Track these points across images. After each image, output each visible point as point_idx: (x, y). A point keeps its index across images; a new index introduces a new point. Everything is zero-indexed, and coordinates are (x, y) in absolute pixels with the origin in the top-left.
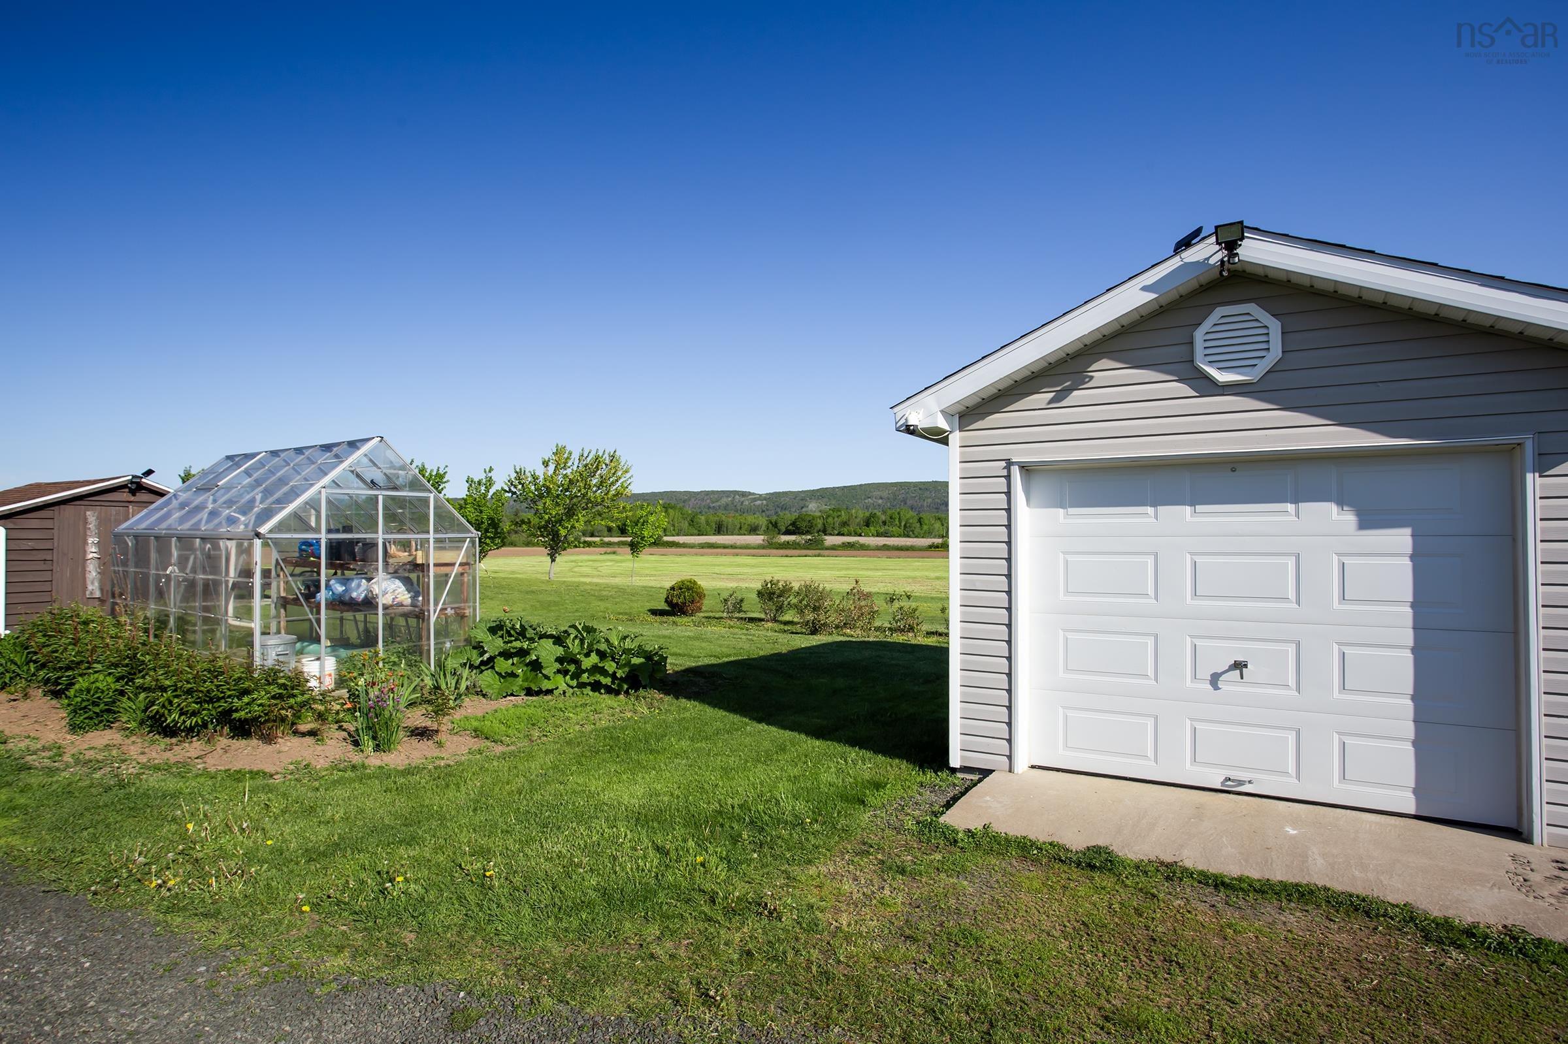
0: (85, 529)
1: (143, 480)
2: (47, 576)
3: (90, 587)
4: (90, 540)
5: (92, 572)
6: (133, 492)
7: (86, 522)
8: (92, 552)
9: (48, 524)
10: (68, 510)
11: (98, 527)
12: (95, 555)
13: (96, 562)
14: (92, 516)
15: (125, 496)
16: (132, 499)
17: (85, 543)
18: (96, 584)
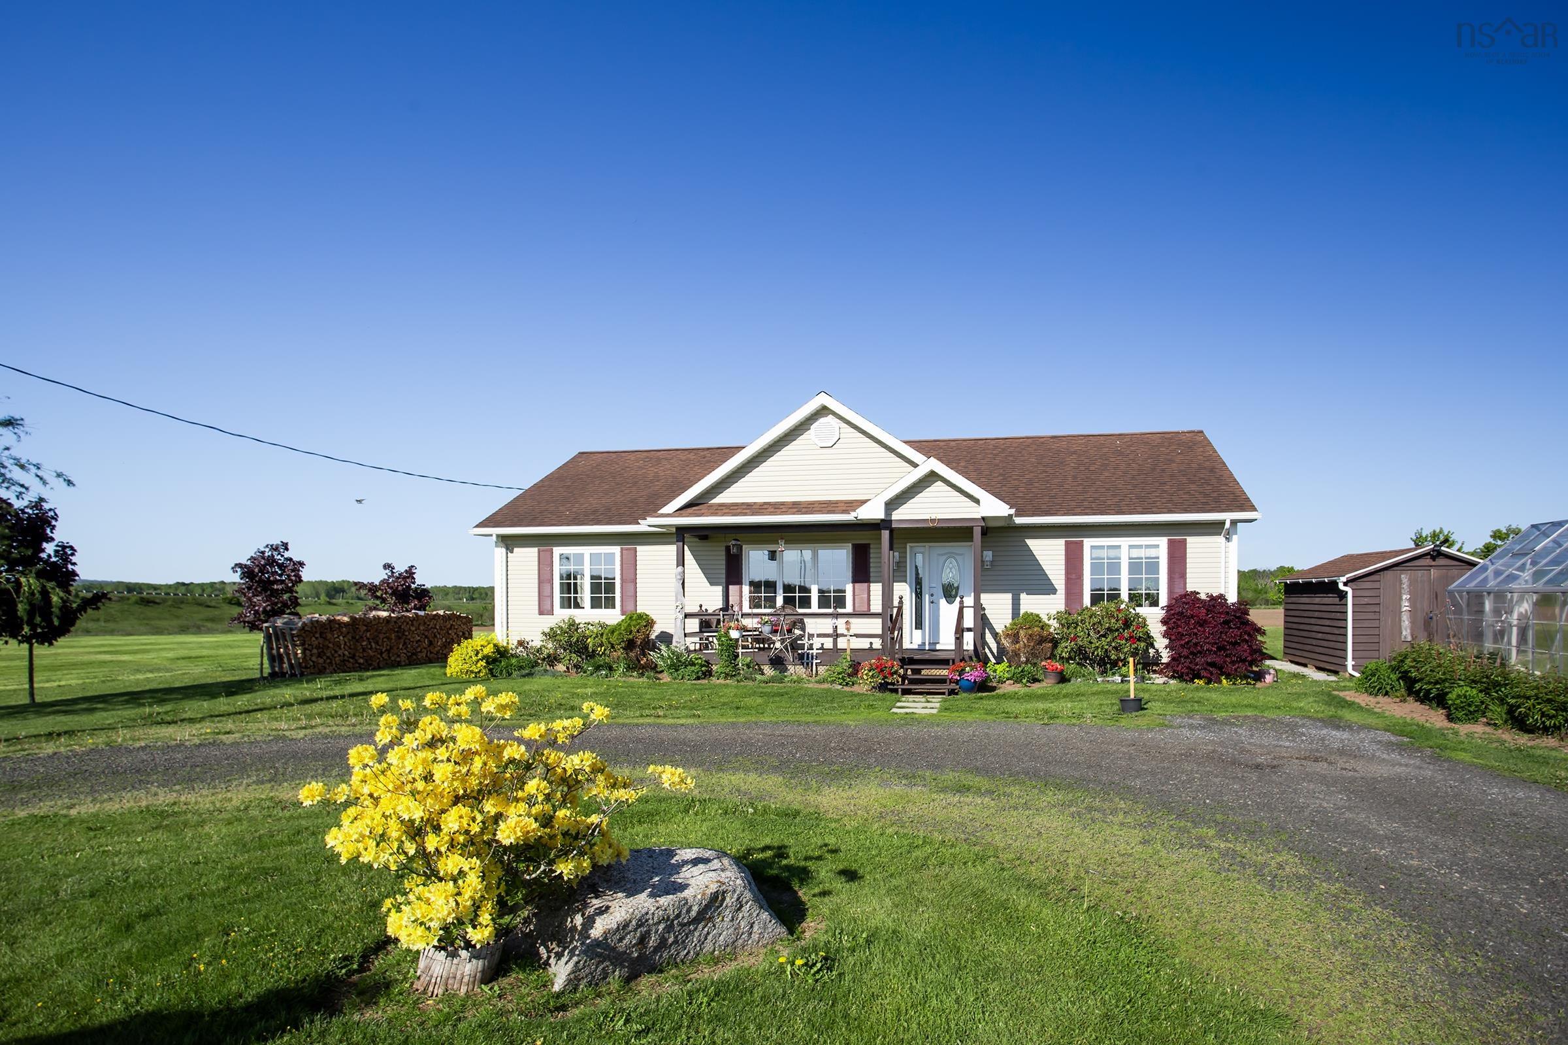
0: (1401, 588)
1: (1443, 548)
2: (1376, 624)
3: (1404, 633)
4: (1404, 597)
5: (1406, 622)
6: (1434, 558)
7: (1401, 583)
8: (1405, 606)
9: (1376, 585)
10: (1389, 573)
11: (1410, 586)
12: (1408, 608)
13: (1408, 613)
14: (1405, 578)
15: (1427, 561)
16: (1433, 563)
17: (1401, 599)
18: (1409, 631)
